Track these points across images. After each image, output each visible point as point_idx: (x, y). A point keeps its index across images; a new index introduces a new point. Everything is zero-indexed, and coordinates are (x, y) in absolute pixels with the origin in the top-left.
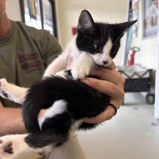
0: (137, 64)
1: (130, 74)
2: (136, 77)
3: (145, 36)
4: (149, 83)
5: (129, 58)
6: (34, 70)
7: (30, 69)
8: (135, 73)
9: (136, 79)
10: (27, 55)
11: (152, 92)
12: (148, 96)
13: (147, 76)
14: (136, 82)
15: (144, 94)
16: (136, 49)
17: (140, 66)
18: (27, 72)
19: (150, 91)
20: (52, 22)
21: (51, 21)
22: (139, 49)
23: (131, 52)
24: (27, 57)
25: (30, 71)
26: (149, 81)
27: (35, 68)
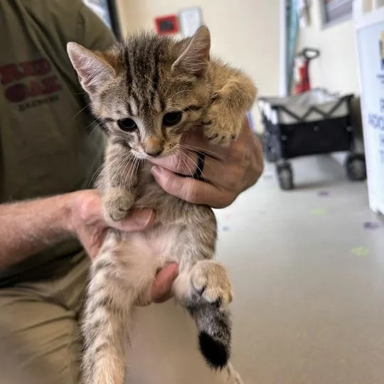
0: (318, 89)
1: (300, 112)
2: (314, 117)
3: (327, 19)
4: (349, 129)
5: (297, 77)
6: (40, 102)
7: (29, 100)
8: (314, 109)
9: (316, 123)
10: (21, 64)
11: (358, 150)
12: (350, 160)
13: (342, 111)
14: (316, 129)
15: (341, 157)
16: (311, 54)
17: (325, 92)
18: (22, 108)
19: (354, 148)
20: (106, 7)
21: (102, 6)
22: (318, 53)
23: (299, 63)
24: (21, 69)
25: (28, 106)
26: (349, 124)
27: (41, 97)
